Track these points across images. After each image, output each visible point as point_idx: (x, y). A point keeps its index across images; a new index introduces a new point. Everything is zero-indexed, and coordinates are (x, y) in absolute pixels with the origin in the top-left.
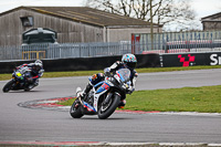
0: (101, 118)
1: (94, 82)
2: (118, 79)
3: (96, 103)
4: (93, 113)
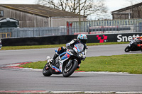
0: (65, 76)
1: (59, 52)
2: (76, 50)
3: (61, 66)
4: (59, 73)
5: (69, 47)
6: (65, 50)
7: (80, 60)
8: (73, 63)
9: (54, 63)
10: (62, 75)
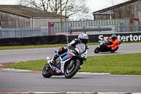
0: (67, 78)
1: (60, 53)
2: (78, 51)
3: (62, 67)
4: (61, 74)
5: (70, 48)
6: (66, 50)
7: (82, 60)
8: (75, 63)
9: (54, 64)
10: (64, 76)
